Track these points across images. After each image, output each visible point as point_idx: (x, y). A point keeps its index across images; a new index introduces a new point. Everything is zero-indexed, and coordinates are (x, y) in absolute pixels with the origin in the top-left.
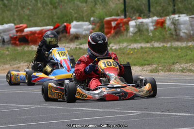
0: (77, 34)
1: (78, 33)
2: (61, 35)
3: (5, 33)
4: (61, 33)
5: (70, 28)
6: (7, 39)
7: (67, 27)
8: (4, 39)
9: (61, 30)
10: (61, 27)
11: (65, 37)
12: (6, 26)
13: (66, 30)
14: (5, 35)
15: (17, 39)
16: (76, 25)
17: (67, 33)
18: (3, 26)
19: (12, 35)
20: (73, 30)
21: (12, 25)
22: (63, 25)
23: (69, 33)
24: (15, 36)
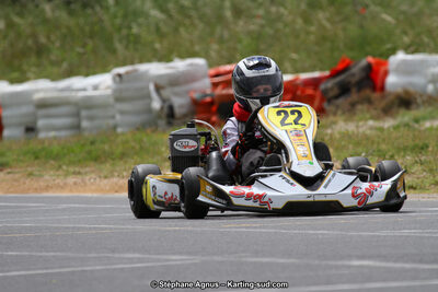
0: (407, 92)
1: (411, 89)
2: (354, 96)
3: (177, 89)
4: (354, 90)
5: (386, 73)
6: (181, 106)
7: (377, 72)
8: (171, 108)
9: (354, 80)
10: (357, 70)
11: (369, 101)
12: (180, 65)
13: (372, 79)
14: (176, 94)
15: (214, 108)
16: (404, 62)
17: (374, 89)
18: (171, 64)
19: (196, 96)
20: (393, 81)
21: (200, 62)
22: (364, 62)
23: (382, 88)
24: (208, 99)
